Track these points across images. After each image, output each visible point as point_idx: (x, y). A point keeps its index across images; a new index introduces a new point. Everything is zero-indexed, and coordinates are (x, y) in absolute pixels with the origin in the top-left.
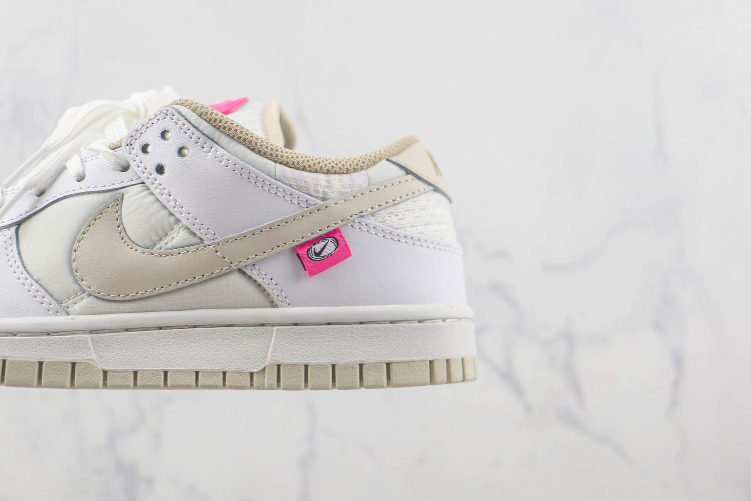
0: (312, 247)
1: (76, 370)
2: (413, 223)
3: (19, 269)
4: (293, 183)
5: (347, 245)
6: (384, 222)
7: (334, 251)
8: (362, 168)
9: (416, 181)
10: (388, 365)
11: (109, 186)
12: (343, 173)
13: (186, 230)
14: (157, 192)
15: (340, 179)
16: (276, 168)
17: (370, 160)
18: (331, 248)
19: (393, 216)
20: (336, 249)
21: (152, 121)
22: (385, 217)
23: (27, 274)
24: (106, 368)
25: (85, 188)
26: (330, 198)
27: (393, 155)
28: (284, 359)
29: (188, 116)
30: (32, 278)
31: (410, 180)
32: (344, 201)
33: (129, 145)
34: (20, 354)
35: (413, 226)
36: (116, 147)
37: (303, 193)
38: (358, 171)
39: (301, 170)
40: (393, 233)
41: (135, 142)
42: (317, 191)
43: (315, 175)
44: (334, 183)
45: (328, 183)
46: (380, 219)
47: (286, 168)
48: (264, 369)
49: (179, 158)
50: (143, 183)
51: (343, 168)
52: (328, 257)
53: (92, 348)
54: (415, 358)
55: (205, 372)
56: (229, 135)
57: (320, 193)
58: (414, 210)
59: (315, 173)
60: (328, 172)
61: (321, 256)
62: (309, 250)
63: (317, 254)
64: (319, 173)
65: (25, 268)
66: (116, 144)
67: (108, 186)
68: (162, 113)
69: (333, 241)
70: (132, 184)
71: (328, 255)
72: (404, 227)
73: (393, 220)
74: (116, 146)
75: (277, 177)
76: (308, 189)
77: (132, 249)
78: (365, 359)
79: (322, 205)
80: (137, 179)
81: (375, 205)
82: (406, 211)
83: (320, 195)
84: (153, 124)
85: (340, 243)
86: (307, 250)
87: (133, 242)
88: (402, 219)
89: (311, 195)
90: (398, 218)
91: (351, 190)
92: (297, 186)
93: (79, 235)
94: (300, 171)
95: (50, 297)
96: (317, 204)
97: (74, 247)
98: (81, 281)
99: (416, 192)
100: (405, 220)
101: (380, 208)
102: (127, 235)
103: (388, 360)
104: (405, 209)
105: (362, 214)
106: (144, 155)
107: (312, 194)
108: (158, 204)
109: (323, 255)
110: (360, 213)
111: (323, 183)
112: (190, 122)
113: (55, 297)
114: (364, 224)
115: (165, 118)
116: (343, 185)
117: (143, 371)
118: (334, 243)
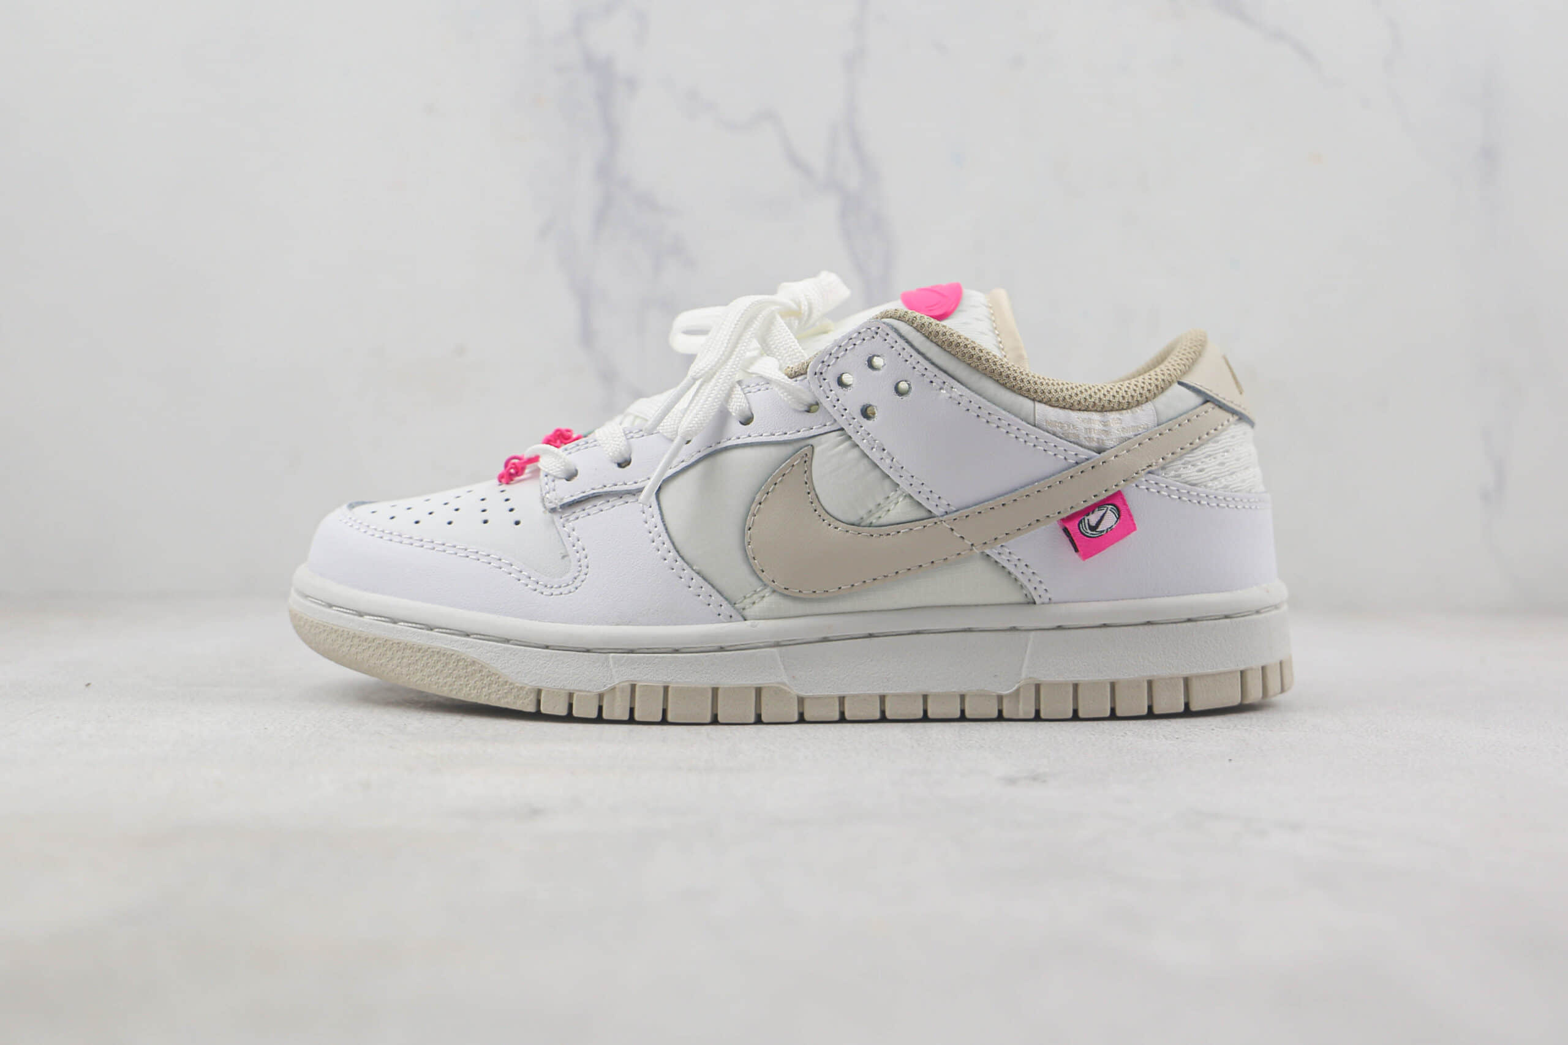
0: (1084, 519)
1: (763, 698)
2: (1216, 474)
3: (671, 554)
4: (1058, 430)
5: (1131, 516)
6: (1179, 476)
7: (1115, 523)
8: (1147, 400)
9: (1217, 411)
10: (1186, 680)
11: (792, 434)
12: (1123, 409)
13: (908, 500)
14: (864, 445)
15: (1120, 419)
16: (1034, 408)
17: (1157, 386)
18: (1110, 520)
19: (1190, 466)
20: (1117, 521)
21: (853, 341)
22: (1180, 468)
23: (682, 562)
24: (803, 694)
25: (755, 437)
26: (1108, 447)
27: (1184, 373)
28: (1045, 676)
29: (910, 338)
30: (691, 567)
31: (1210, 410)
32: (1127, 452)
33: (818, 374)
34: (687, 678)
35: (1215, 479)
36: (797, 373)
37: (1071, 442)
38: (1142, 404)
39: (1067, 409)
40: (1192, 493)
41: (827, 370)
42: (1090, 439)
43: (1085, 415)
44: (1112, 425)
45: (1105, 426)
46: (1173, 473)
47: (1047, 408)
48: (1018, 690)
49: (898, 397)
50: (842, 429)
51: (1124, 401)
52: (1107, 532)
53: (782, 667)
54: (1222, 669)
55: (937, 695)
56: (969, 365)
57: (1093, 440)
58: (1216, 454)
59: (1086, 412)
60: (1103, 410)
61: (1097, 530)
62: (1081, 522)
63: (1093, 528)
64: (1091, 411)
65: (678, 552)
66: (796, 370)
67: (790, 434)
68: (869, 330)
69: (1113, 510)
70: (826, 431)
71: (1107, 529)
72: (1205, 482)
73: (1190, 473)
74: (795, 372)
75: (1036, 422)
76: (1078, 436)
77: (830, 525)
78: (1155, 674)
79: (1098, 459)
80: (832, 424)
81: (1168, 454)
82: (1206, 457)
83: (1094, 444)
84: (855, 345)
85: (1122, 513)
86: (1077, 522)
87: (831, 516)
88: (1201, 471)
89: (1081, 446)
90: (1197, 469)
91: (1134, 433)
92: (1063, 434)
93: (753, 506)
94: (1066, 411)
95: (719, 596)
96: (1091, 458)
97: (747, 523)
98: (761, 572)
99: (1220, 427)
100: (1206, 471)
101: (1174, 456)
102: (821, 505)
103: (1186, 673)
104: (1205, 455)
105: (1150, 468)
106: (841, 390)
107: (1083, 443)
108: (865, 461)
109: (1101, 530)
110: (1148, 467)
111: (1098, 426)
112: (912, 346)
113: (725, 594)
114: (1153, 482)
115: (873, 337)
116: (1124, 428)
117: (854, 696)
118: (1114, 513)
